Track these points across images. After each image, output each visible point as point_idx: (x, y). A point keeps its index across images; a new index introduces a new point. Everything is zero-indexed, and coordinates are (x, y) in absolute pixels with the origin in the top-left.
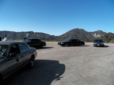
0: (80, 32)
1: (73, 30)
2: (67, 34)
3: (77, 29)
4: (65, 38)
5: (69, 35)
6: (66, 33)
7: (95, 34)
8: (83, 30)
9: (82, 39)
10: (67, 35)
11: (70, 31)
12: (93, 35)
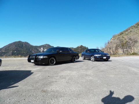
0: (24, 45)
1: (15, 43)
2: (5, 49)
3: (20, 42)
4: (3, 54)
5: (8, 49)
6: (4, 47)
7: (42, 49)
8: (27, 43)
9: (26, 55)
11: (10, 45)
12: (40, 50)
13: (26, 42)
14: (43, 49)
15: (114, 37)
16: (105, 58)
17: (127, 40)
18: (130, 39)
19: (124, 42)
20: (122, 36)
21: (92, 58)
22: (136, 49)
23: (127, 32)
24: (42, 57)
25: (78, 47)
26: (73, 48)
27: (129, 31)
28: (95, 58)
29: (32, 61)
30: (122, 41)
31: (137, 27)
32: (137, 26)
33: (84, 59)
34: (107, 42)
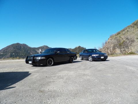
0: (22, 47)
1: (13, 45)
2: (4, 51)
3: (18, 44)
4: (1, 57)
5: (6, 52)
6: (2, 49)
9: (25, 57)
10: (4, 53)
11: (8, 47)
13: (24, 44)
14: (41, 50)
15: (111, 37)
16: (102, 57)
17: (124, 40)
18: (127, 39)
19: (122, 42)
20: (119, 36)
21: (89, 58)
22: (133, 49)
23: (124, 32)
24: (40, 58)
25: (76, 48)
26: (71, 49)
27: (126, 31)
28: (93, 58)
29: (30, 62)
30: (120, 41)
31: (133, 27)
32: (133, 25)
33: (82, 59)
34: (105, 42)
